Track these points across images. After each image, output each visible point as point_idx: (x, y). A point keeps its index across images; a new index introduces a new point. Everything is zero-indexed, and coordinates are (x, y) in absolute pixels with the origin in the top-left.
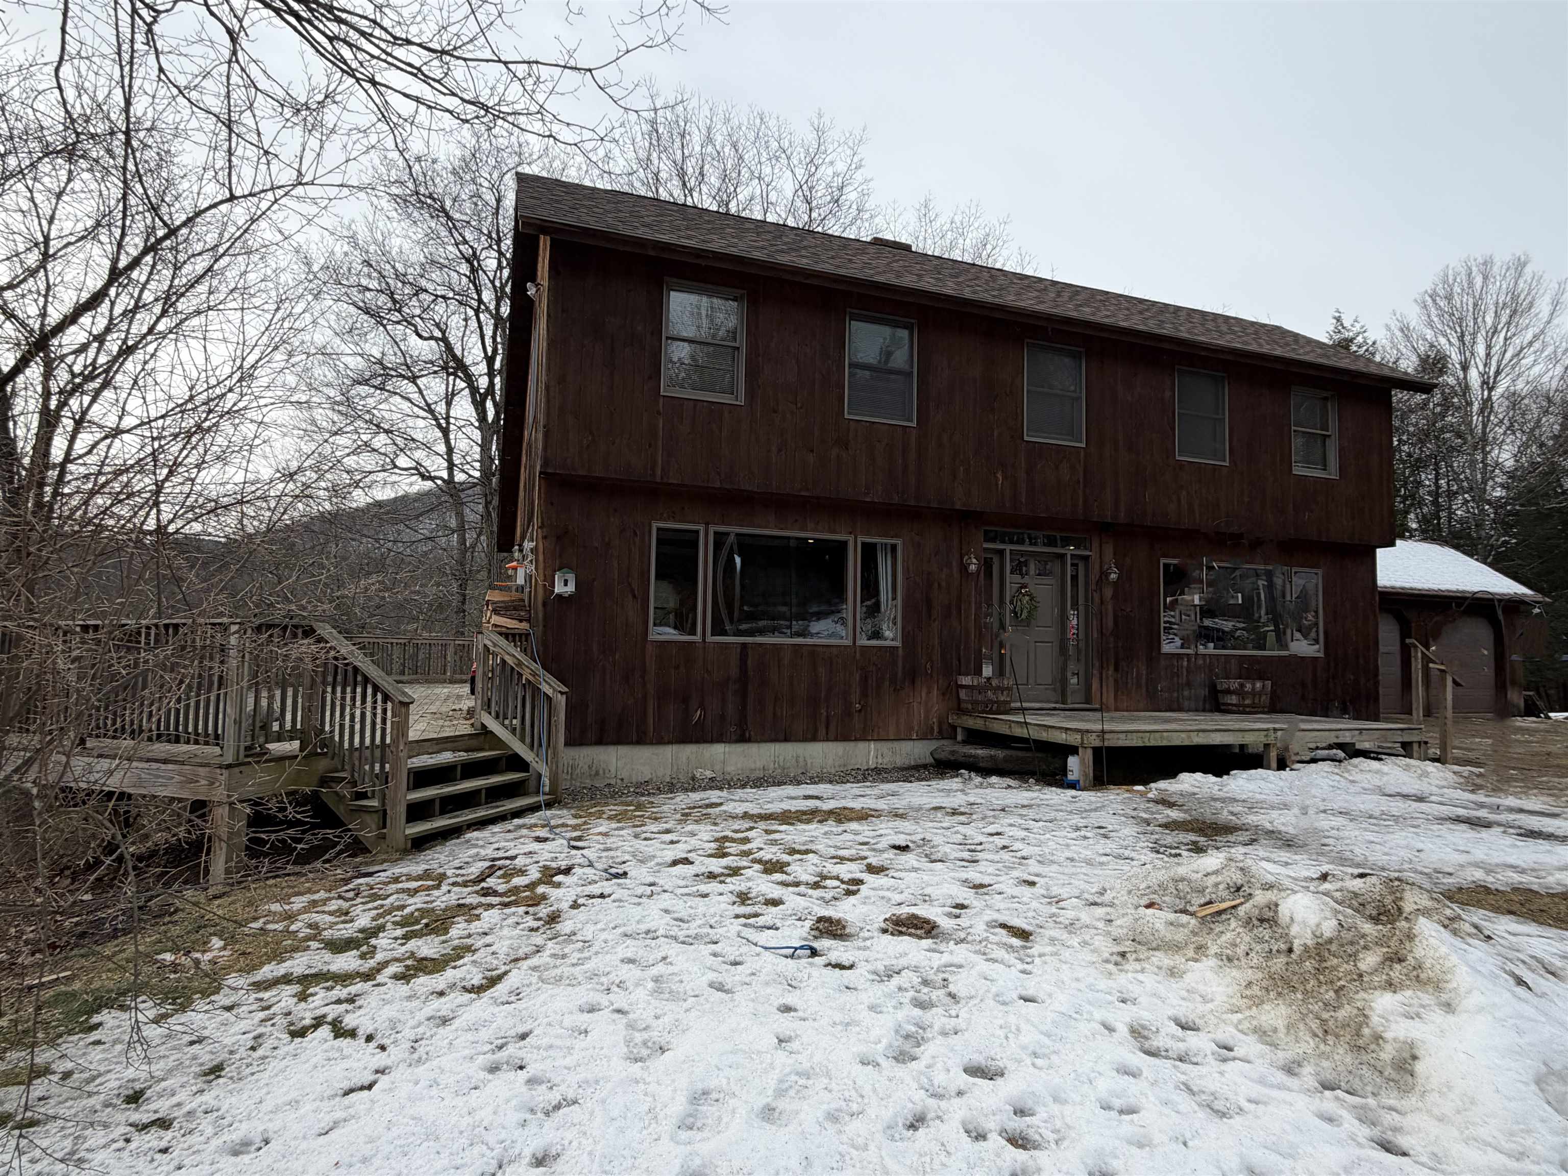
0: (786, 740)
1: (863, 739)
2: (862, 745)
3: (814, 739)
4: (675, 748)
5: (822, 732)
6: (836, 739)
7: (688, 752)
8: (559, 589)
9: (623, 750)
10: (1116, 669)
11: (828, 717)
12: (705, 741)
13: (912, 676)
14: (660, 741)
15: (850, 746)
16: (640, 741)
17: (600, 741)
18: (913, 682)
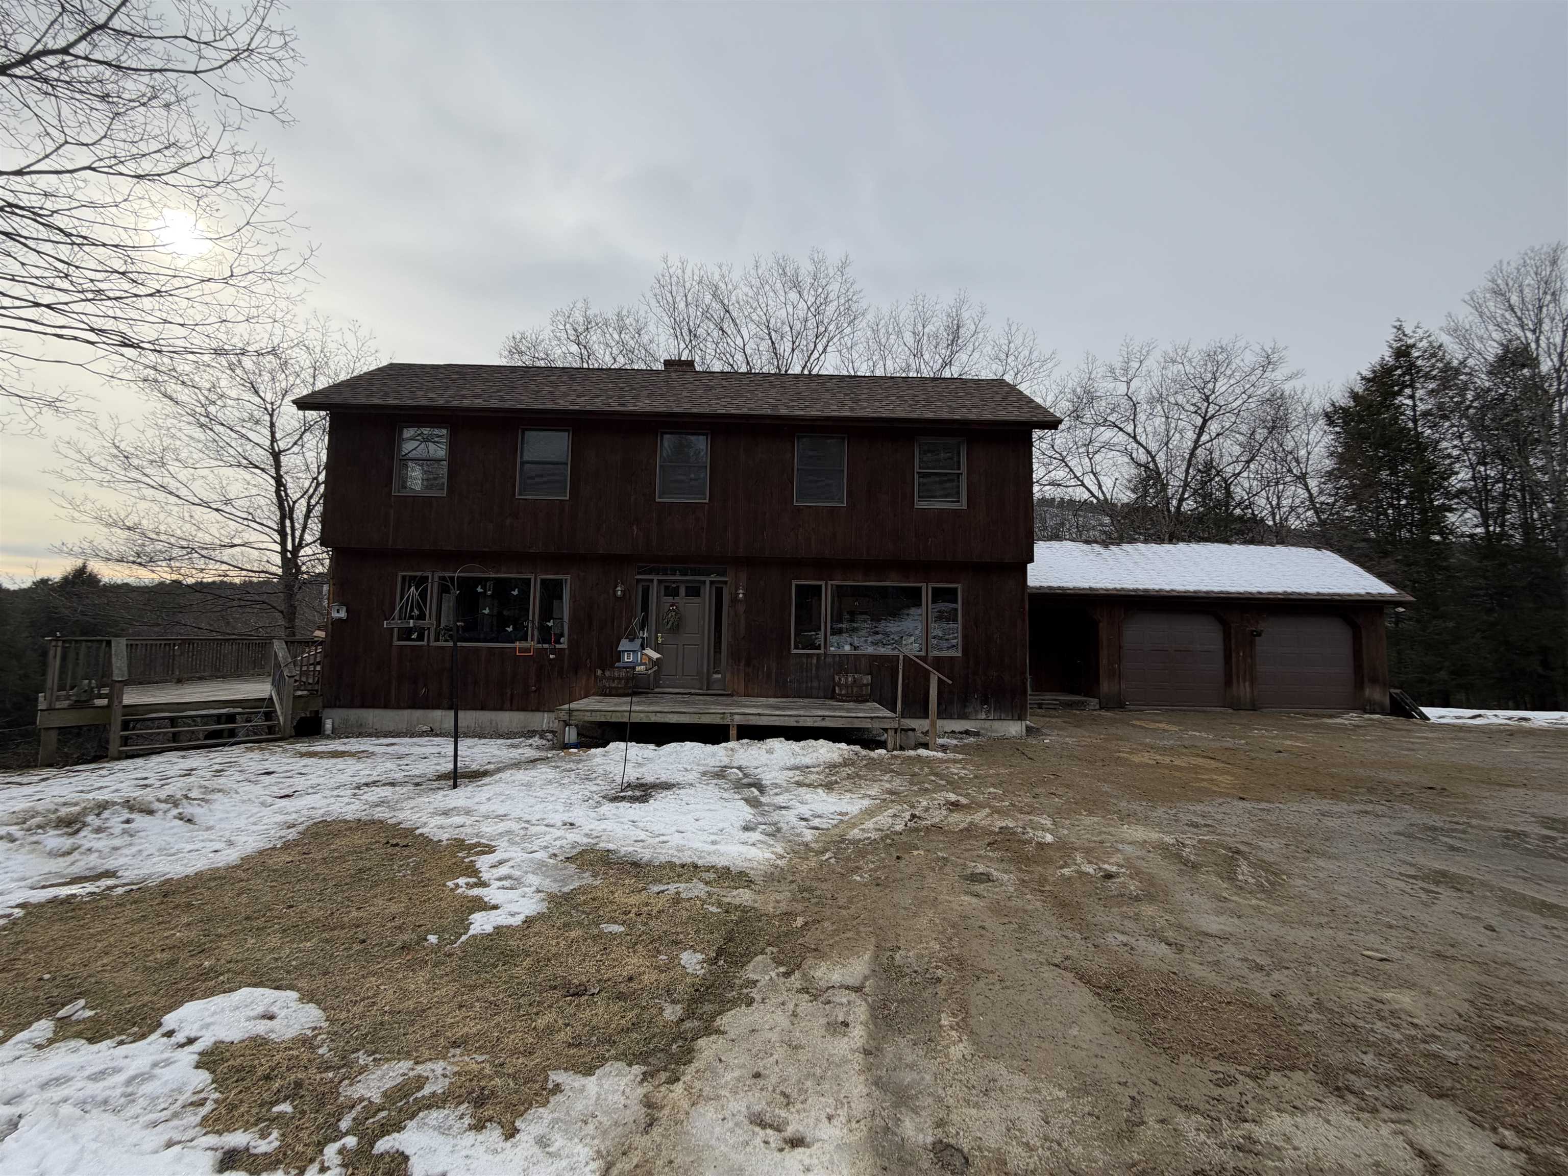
0: (483, 709)
1: (537, 710)
2: (538, 715)
3: (501, 709)
4: (409, 711)
5: (508, 704)
6: (518, 710)
7: (418, 714)
8: (335, 615)
9: (378, 712)
10: (748, 664)
11: (512, 695)
12: (428, 708)
13: (576, 668)
14: (398, 707)
15: (529, 715)
16: (386, 706)
17: (363, 706)
18: (576, 673)
